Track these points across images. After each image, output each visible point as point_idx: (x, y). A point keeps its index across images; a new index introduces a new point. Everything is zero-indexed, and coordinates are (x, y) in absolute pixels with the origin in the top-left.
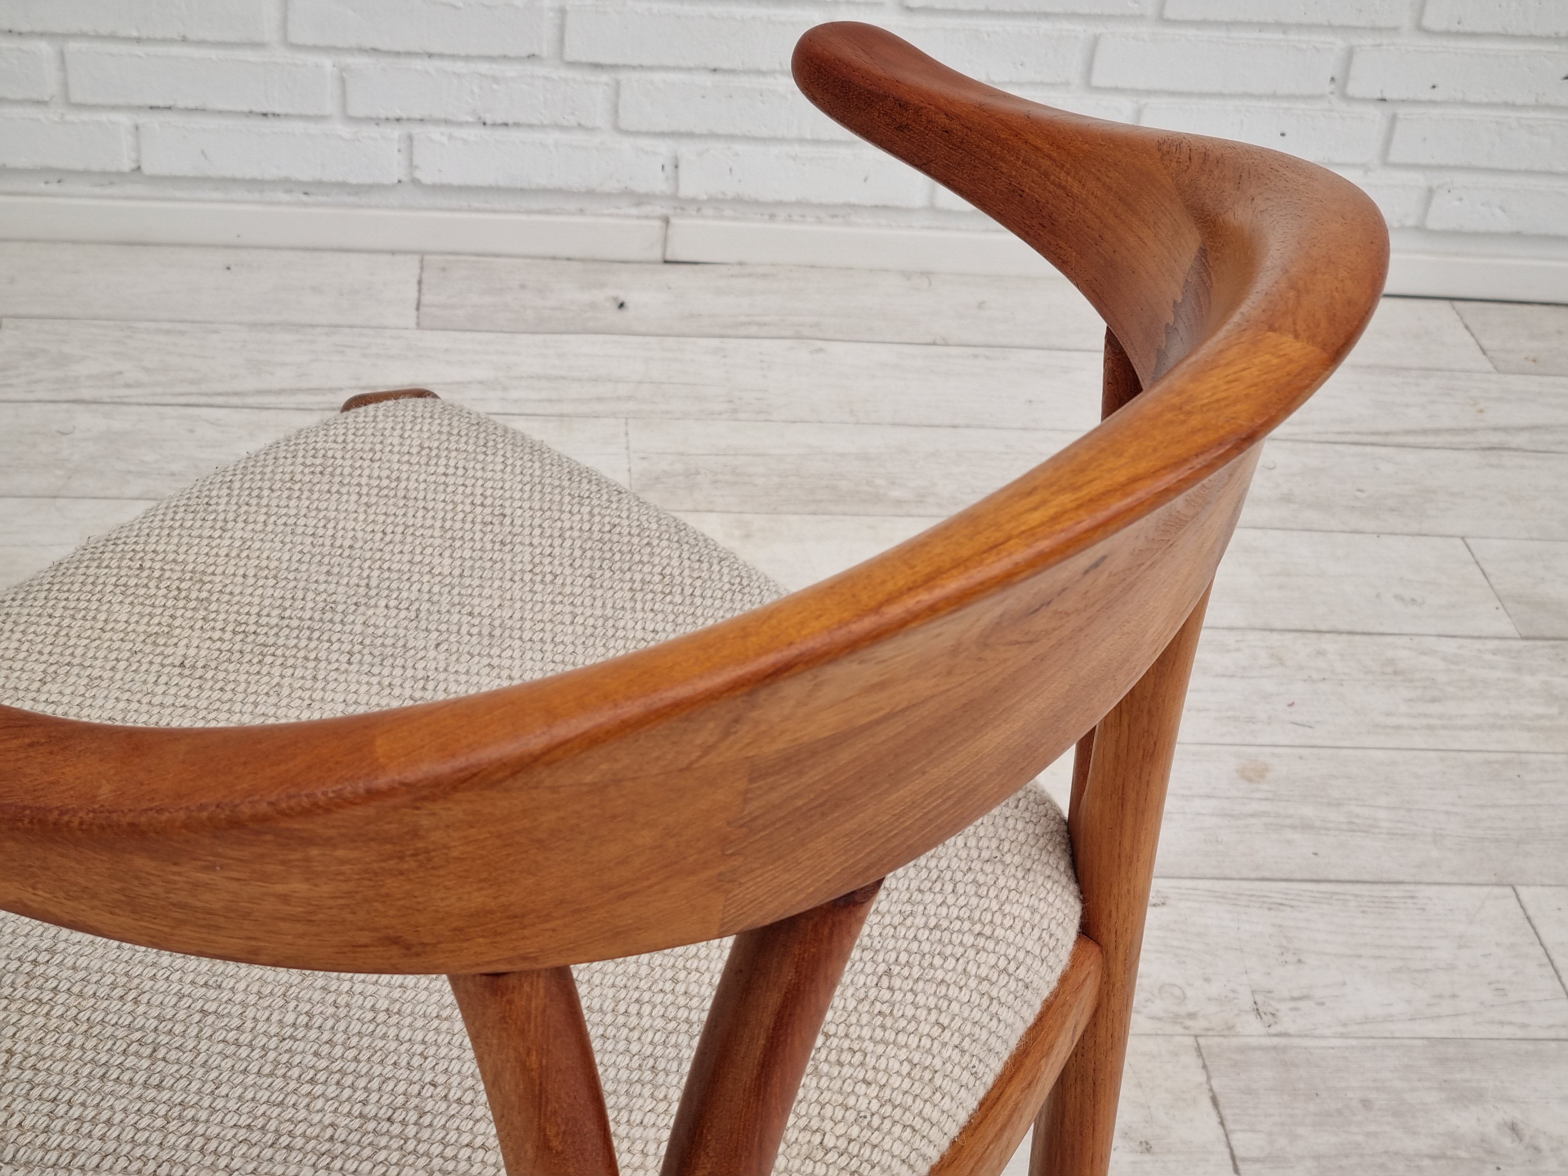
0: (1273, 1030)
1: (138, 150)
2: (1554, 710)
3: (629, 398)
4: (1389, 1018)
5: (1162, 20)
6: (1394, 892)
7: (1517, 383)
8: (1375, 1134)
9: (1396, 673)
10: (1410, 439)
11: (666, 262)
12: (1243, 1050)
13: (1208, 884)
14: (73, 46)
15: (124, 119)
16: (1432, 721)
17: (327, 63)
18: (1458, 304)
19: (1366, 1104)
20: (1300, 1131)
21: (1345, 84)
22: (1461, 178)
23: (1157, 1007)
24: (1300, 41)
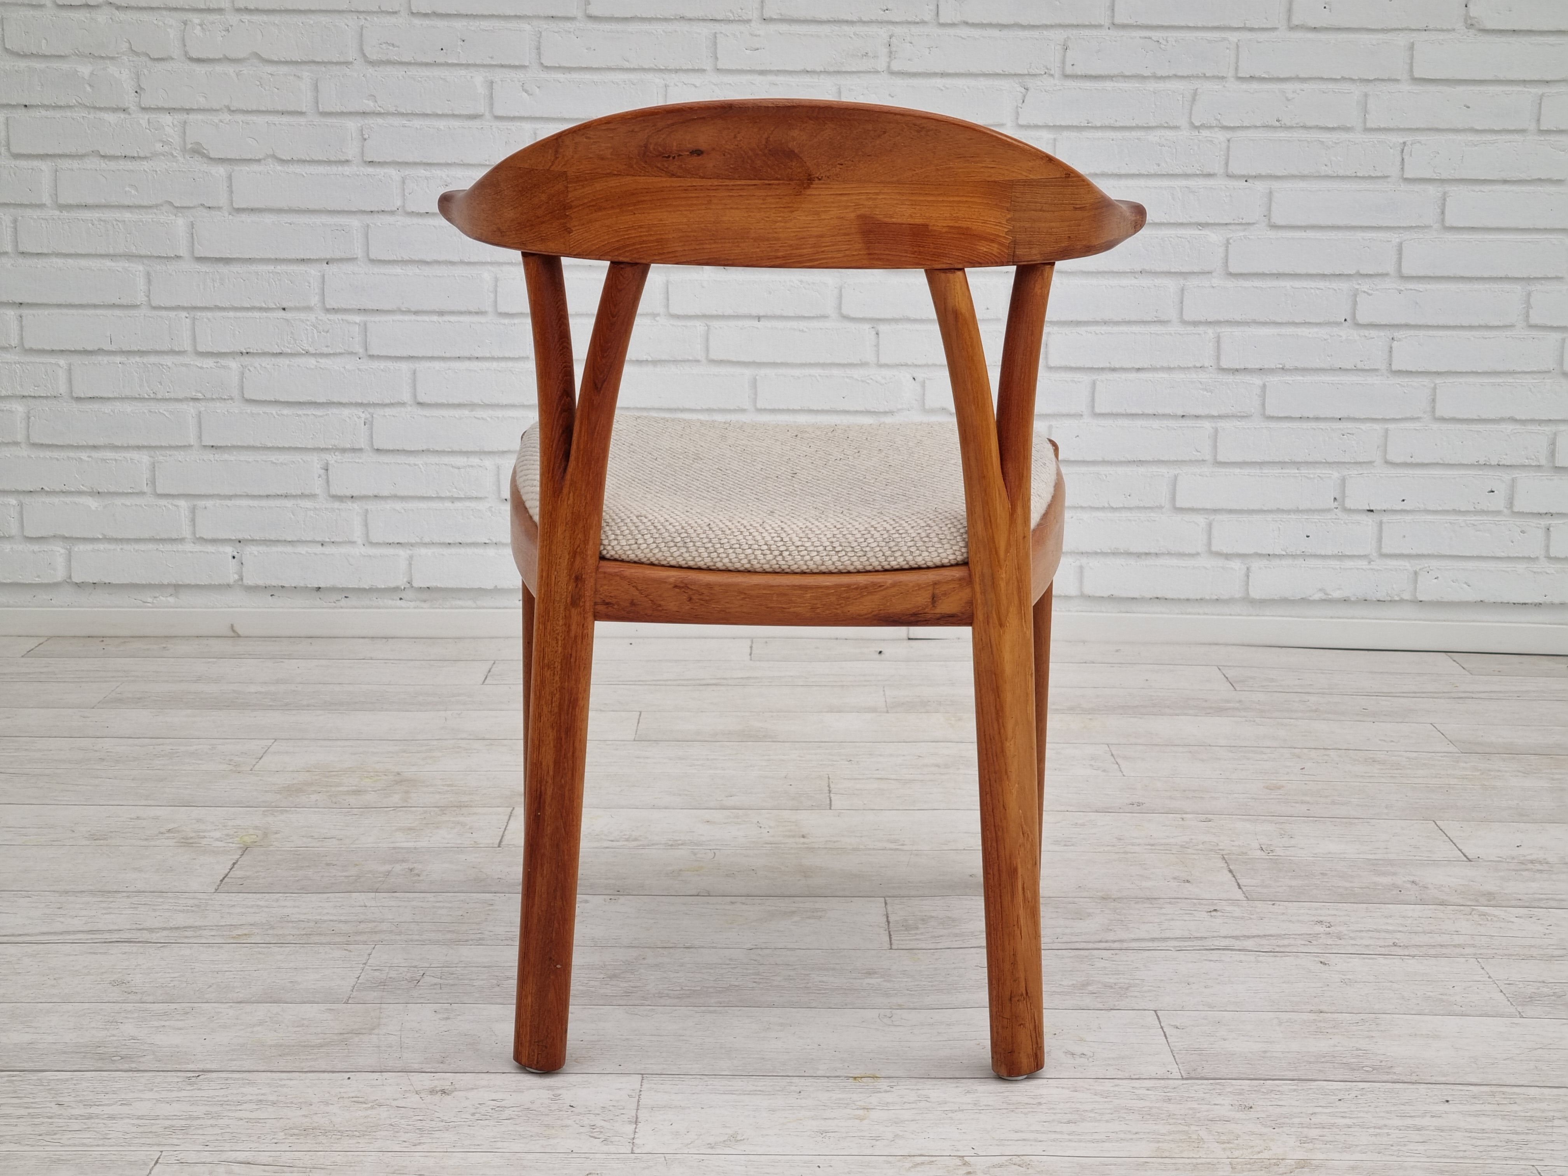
0: (1270, 854)
2: (1478, 773)
4: (1344, 853)
5: (1216, 463)
6: (1356, 821)
7: (1484, 678)
8: (1327, 882)
9: (1373, 761)
10: (1404, 695)
11: (909, 639)
12: (1251, 859)
13: (1239, 817)
18: (1449, 654)
19: (1324, 874)
20: (1281, 879)
21: (1344, 501)
22: (1434, 563)
23: (1201, 847)
24: (1309, 473)
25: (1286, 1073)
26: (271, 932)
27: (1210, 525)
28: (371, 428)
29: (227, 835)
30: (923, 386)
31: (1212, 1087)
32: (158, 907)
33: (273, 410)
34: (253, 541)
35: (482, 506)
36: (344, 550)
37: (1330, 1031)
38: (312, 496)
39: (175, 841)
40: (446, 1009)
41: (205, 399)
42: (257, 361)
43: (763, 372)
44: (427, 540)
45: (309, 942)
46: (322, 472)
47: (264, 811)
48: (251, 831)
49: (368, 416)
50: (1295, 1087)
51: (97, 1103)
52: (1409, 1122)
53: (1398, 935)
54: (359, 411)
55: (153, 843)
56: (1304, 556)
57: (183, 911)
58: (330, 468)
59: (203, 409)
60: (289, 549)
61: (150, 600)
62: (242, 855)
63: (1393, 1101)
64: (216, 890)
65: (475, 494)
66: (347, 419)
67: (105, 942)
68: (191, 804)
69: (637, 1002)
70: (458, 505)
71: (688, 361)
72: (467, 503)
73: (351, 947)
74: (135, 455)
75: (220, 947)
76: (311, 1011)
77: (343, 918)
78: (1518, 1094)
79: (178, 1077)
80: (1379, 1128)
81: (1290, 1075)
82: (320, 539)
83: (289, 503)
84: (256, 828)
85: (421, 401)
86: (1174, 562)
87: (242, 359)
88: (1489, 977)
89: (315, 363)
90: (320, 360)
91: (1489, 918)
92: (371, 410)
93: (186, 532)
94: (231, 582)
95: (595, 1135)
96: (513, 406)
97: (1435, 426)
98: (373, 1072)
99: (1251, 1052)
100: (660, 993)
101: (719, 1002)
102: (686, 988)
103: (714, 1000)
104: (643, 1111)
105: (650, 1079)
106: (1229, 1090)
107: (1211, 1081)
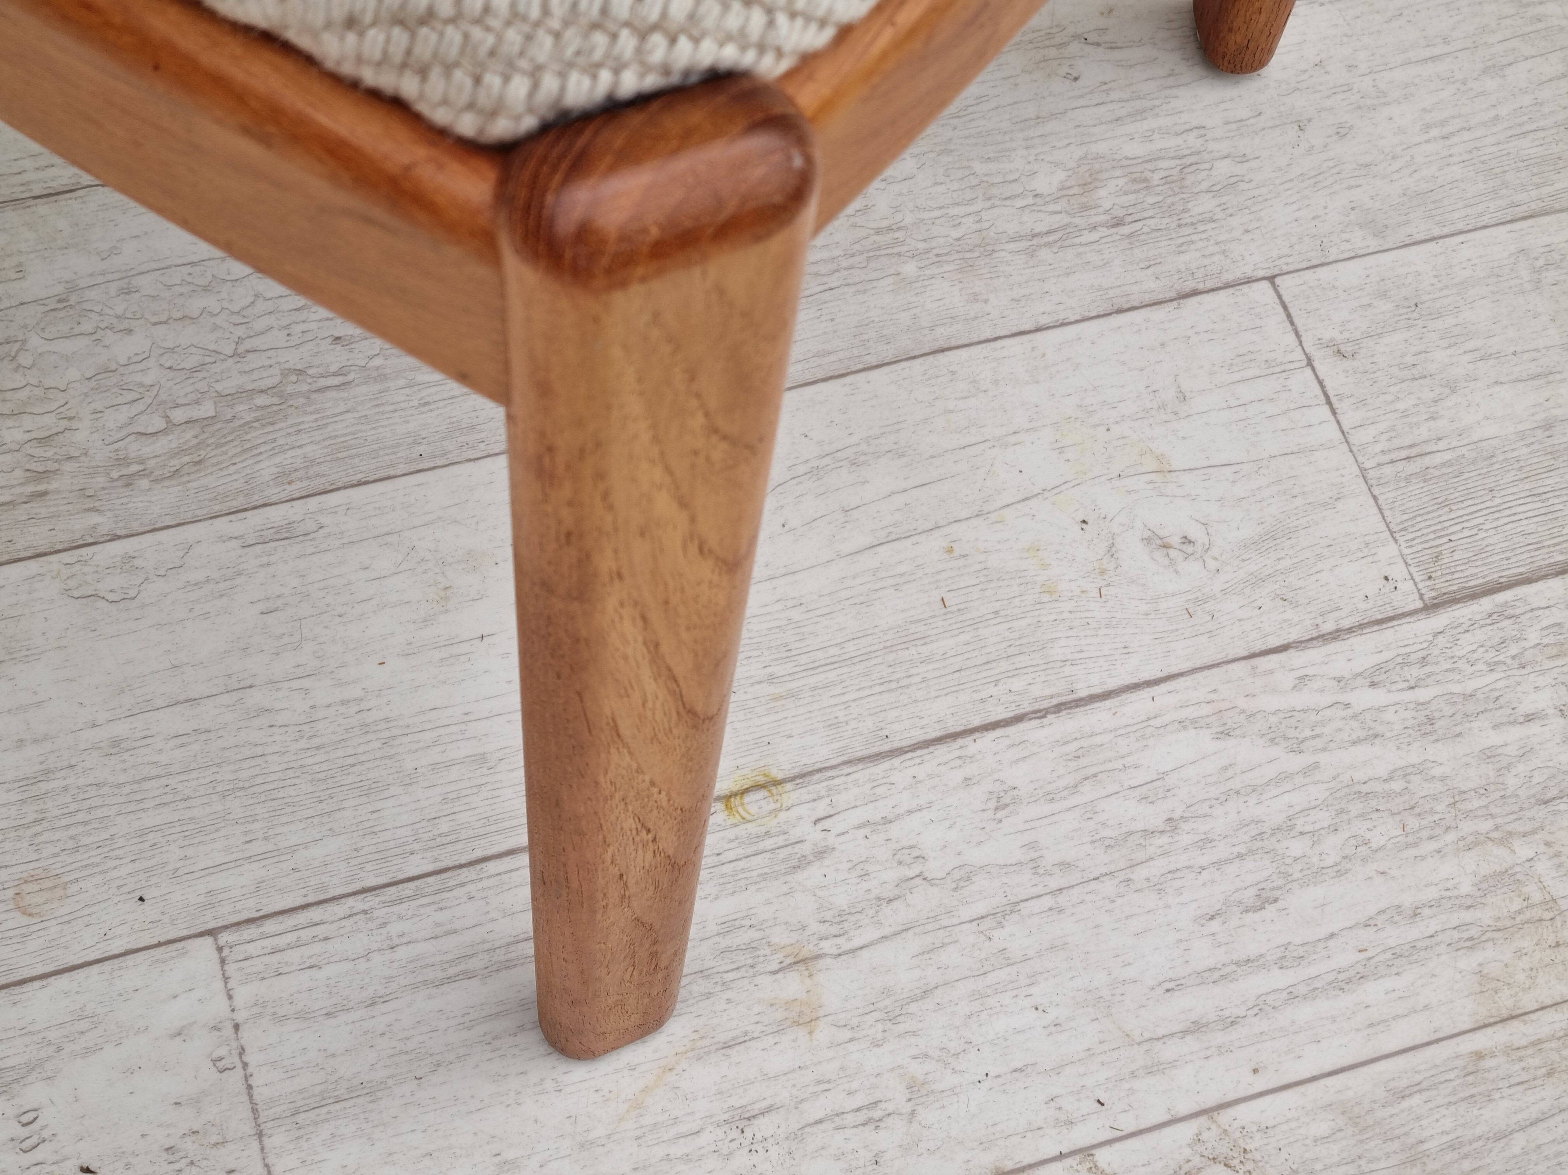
31: (1496, 634)
99: (1522, 436)
100: (122, 461)
101: (284, 476)
102: (178, 415)
103: (267, 469)
104: (277, 1139)
105: (240, 952)
106: (1533, 637)
107: (1487, 604)
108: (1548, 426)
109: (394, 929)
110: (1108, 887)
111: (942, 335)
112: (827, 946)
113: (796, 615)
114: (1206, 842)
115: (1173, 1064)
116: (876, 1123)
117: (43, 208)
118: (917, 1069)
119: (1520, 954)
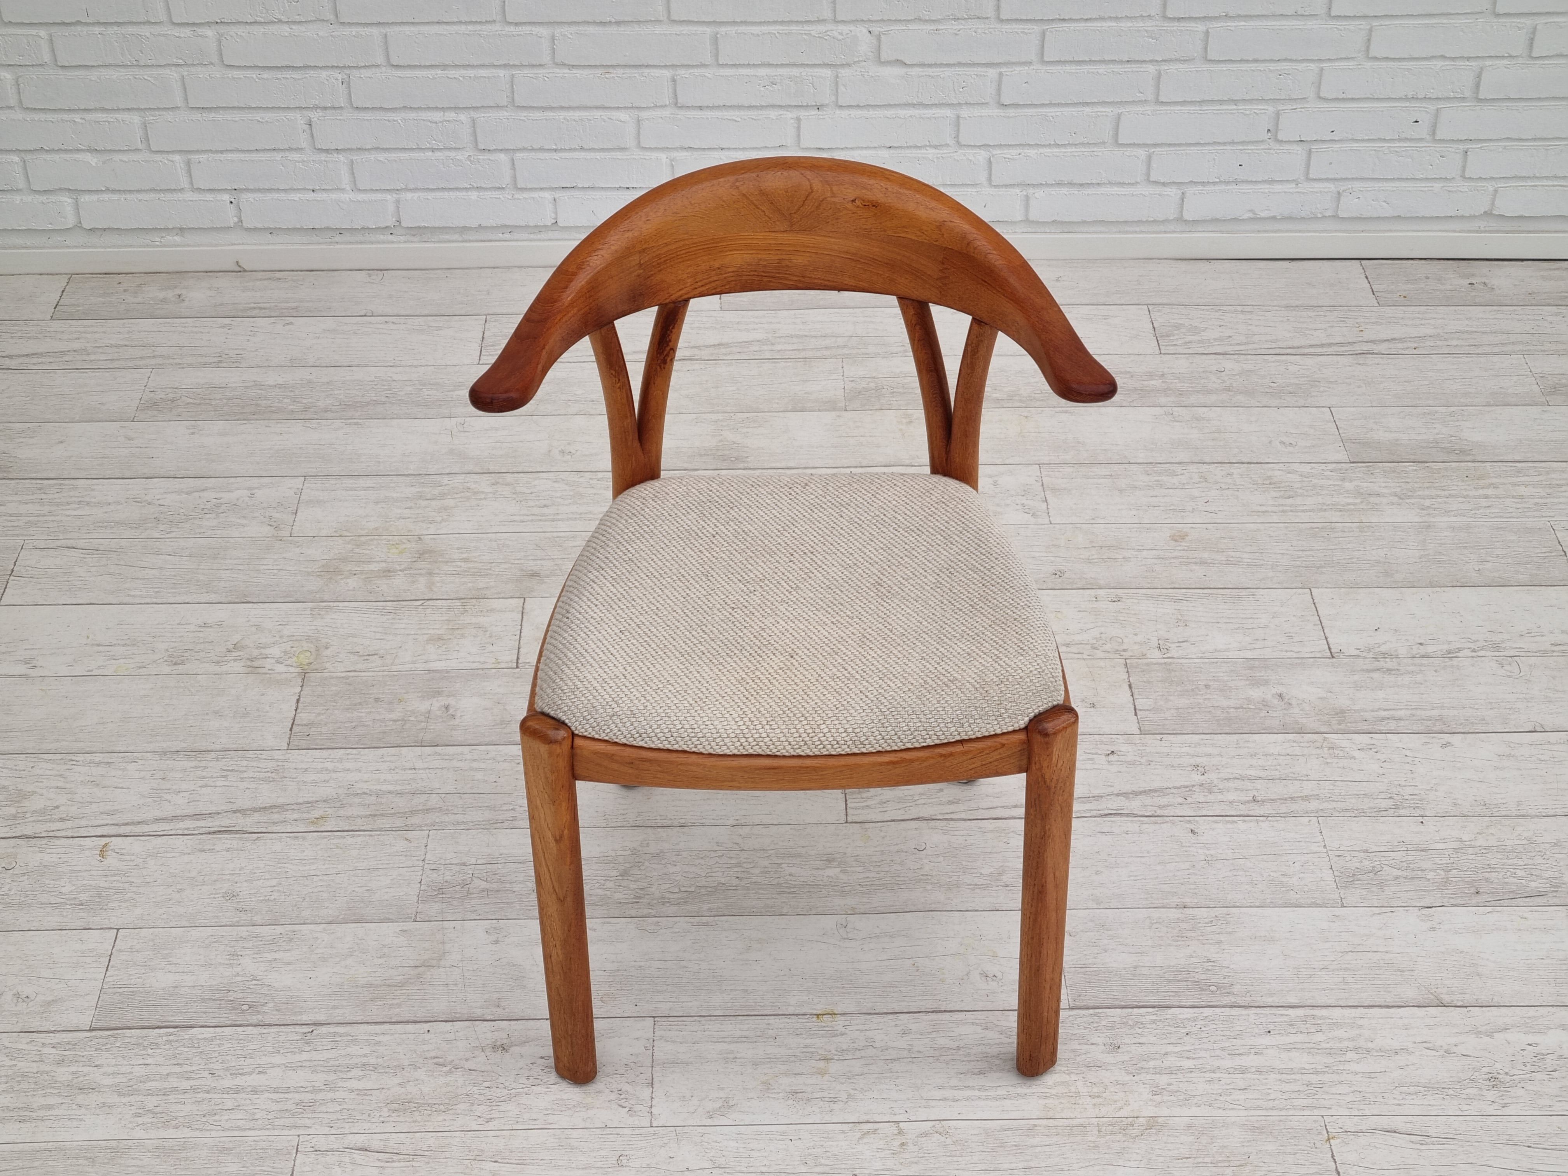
0: (1165, 656)
1: (556, 213)
2: (1358, 500)
3: (845, 346)
4: (1227, 650)
5: (1158, 102)
6: (1244, 592)
7: (1389, 311)
8: (1209, 699)
9: (1270, 484)
10: (1312, 350)
12: (1148, 664)
13: (1144, 591)
14: (519, 155)
15: (547, 195)
16: (1285, 508)
17: (663, 156)
18: (1364, 262)
19: (1207, 686)
20: (1171, 698)
21: (1277, 132)
22: (1358, 185)
23: (1108, 647)
24: (1245, 110)
25: (1149, 998)
26: (342, 812)
27: (1149, 157)
28: (349, 87)
29: (285, 652)
30: (879, 38)
31: (1091, 1020)
32: (245, 775)
33: (254, 74)
34: (247, 190)
35: (461, 156)
36: (334, 196)
37: (1189, 934)
38: (299, 150)
39: (242, 664)
40: (495, 928)
41: (186, 65)
42: (233, 30)
43: (723, 30)
44: (412, 186)
45: (375, 827)
46: (306, 127)
47: (312, 609)
48: (306, 646)
49: (345, 76)
50: (1154, 1017)
51: (241, 1071)
52: (1238, 1061)
53: (1259, 784)
54: (336, 74)
55: (224, 669)
56: (1236, 182)
57: (265, 780)
58: (313, 124)
59: (186, 73)
60: (282, 195)
61: (158, 239)
62: (302, 686)
63: (1228, 1033)
64: (288, 745)
65: (454, 146)
66: (326, 82)
67: (210, 833)
68: (249, 599)
69: (646, 912)
70: (438, 154)
71: (651, 21)
72: (447, 153)
73: (410, 835)
74: (126, 116)
75: (304, 838)
76: (388, 930)
77: (398, 788)
78: (1325, 1018)
79: (296, 1032)
80: (1214, 1072)
81: (1152, 999)
82: (311, 187)
83: (278, 156)
84: (308, 639)
85: (395, 64)
86: (1115, 190)
87: (217, 26)
88: (1325, 847)
89: (288, 30)
90: (294, 27)
91: (1337, 752)
92: (348, 71)
93: (184, 183)
94: (232, 225)
95: (622, 1102)
96: (483, 66)
97: (1368, 64)
98: (446, 1021)
99: (1125, 968)
100: (663, 898)
101: (710, 910)
102: (683, 889)
103: (706, 907)
104: (656, 1069)
105: (660, 1023)
106: (1104, 1023)
107: (1091, 1011)
108: (1136, 967)
109: (706, 1027)
110: (931, 1060)
111: (933, 907)
112: (835, 1057)
113: (857, 973)
114: (968, 1055)
115: (933, 1107)
116: (835, 1102)
117: (659, 830)
118: (852, 1092)
119: (1061, 1103)
